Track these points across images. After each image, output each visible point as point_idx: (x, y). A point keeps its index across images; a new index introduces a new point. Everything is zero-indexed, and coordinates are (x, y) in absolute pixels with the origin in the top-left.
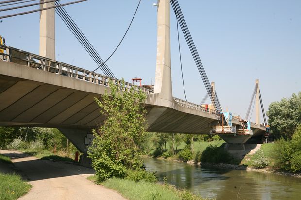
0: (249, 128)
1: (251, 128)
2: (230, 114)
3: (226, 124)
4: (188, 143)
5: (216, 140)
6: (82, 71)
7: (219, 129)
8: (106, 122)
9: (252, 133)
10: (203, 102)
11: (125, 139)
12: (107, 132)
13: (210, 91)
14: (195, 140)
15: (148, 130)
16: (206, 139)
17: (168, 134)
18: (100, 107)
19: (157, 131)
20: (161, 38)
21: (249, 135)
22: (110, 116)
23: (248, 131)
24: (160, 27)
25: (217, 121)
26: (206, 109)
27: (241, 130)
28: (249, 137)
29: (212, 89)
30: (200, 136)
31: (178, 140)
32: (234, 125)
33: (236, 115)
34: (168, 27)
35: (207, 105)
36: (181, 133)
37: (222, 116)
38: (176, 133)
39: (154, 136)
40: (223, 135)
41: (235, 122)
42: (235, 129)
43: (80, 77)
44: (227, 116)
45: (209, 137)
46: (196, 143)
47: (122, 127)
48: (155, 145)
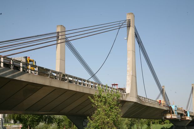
0: (189, 116)
1: (190, 116)
2: (176, 107)
3: (173, 113)
4: (149, 125)
5: (167, 123)
6: (81, 80)
7: (169, 116)
8: (96, 112)
9: (191, 119)
10: (158, 98)
11: (108, 123)
12: (96, 118)
13: (162, 91)
14: (153, 123)
15: (122, 117)
16: (160, 123)
17: (135, 119)
18: (92, 102)
19: (129, 117)
20: (130, 59)
21: (189, 120)
22: (98, 108)
23: (188, 118)
24: (129, 52)
25: (167, 111)
26: (160, 103)
27: (183, 117)
28: (189, 122)
29: (163, 90)
30: (156, 121)
31: (142, 123)
32: (178, 114)
33: (180, 107)
34: (134, 52)
35: (160, 101)
36: (144, 119)
37: (170, 107)
38: (140, 118)
39: (127, 120)
40: (171, 120)
41: (179, 112)
42: (179, 116)
43: (80, 83)
44: (173, 107)
45: (162, 121)
46: (154, 125)
47: (106, 115)
48: (127, 126)
